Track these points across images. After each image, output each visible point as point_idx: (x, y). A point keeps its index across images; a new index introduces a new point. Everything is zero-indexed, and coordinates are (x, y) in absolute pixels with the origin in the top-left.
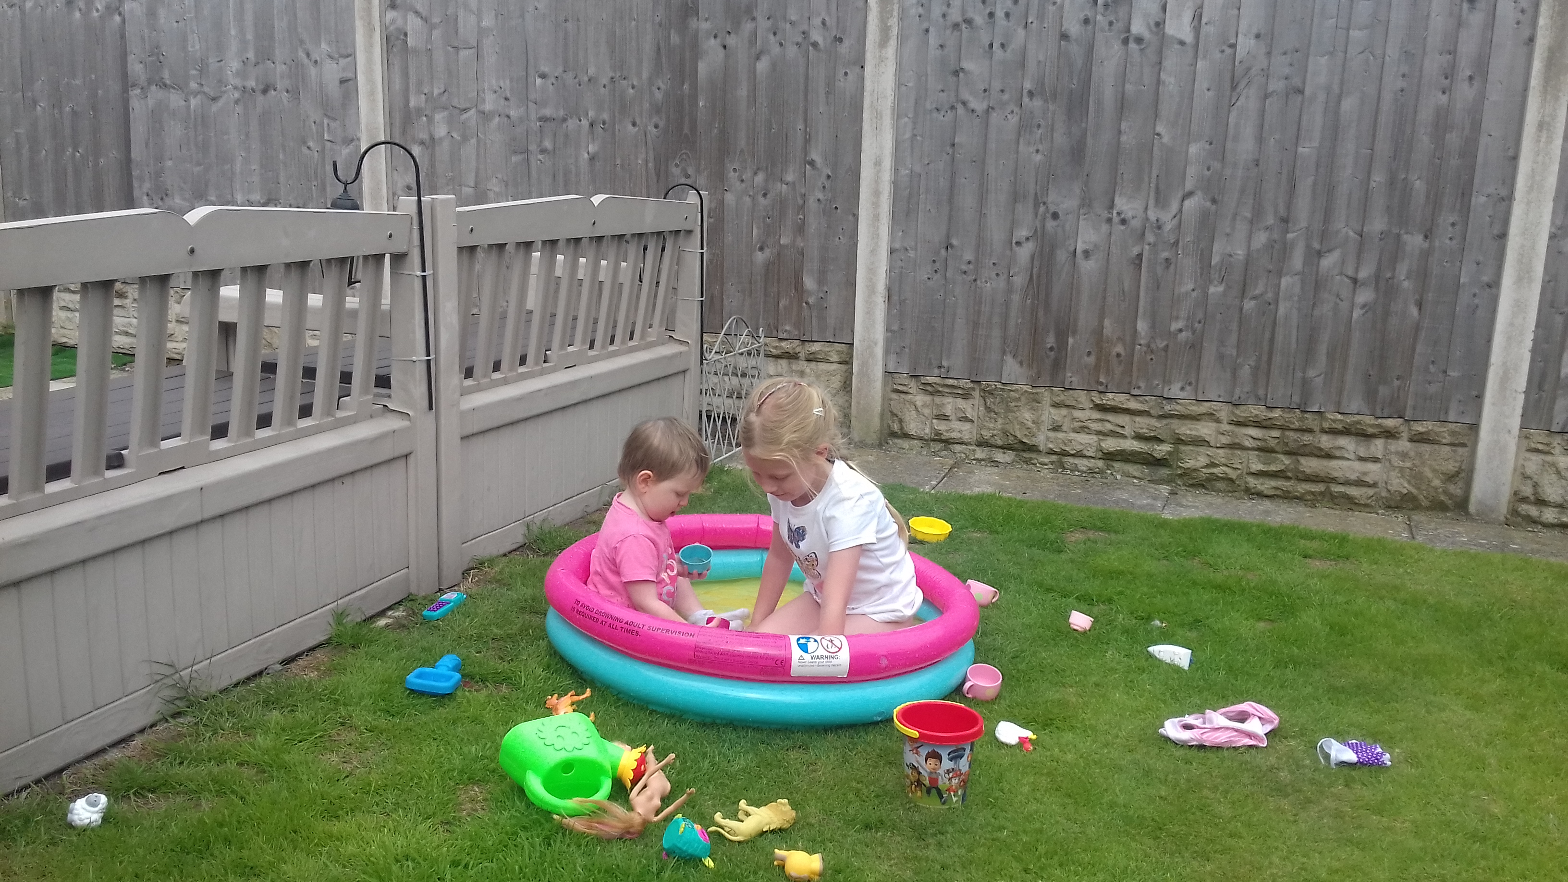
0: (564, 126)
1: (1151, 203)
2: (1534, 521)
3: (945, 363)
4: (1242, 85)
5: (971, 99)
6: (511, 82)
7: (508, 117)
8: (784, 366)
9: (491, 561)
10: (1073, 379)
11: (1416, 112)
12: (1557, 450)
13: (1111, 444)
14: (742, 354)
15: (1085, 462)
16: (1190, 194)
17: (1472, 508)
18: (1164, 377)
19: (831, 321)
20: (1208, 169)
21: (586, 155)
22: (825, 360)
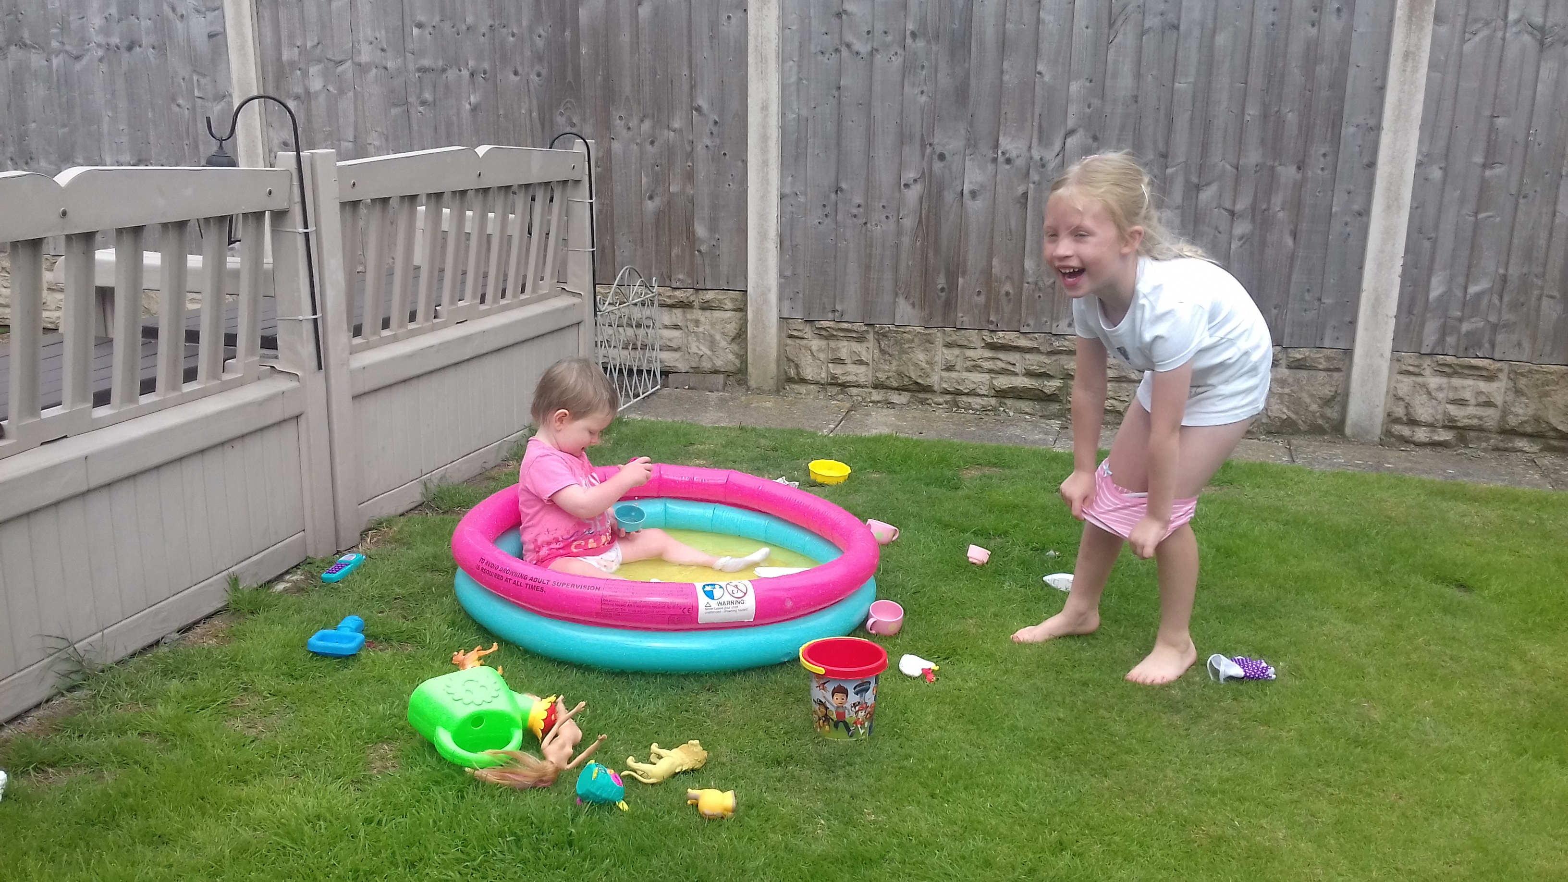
0: (444, 76)
1: (1035, 141)
2: (1406, 441)
3: (838, 307)
4: (1119, 22)
5: (855, 41)
6: (387, 32)
7: (386, 68)
8: (678, 315)
9: (389, 522)
10: (964, 319)
11: (1286, 45)
12: (1428, 372)
13: (1003, 382)
14: (636, 304)
15: (978, 400)
16: (1071, 133)
17: (1348, 431)
18: (1052, 314)
19: (724, 269)
20: (1089, 107)
21: (468, 106)
22: (720, 308)
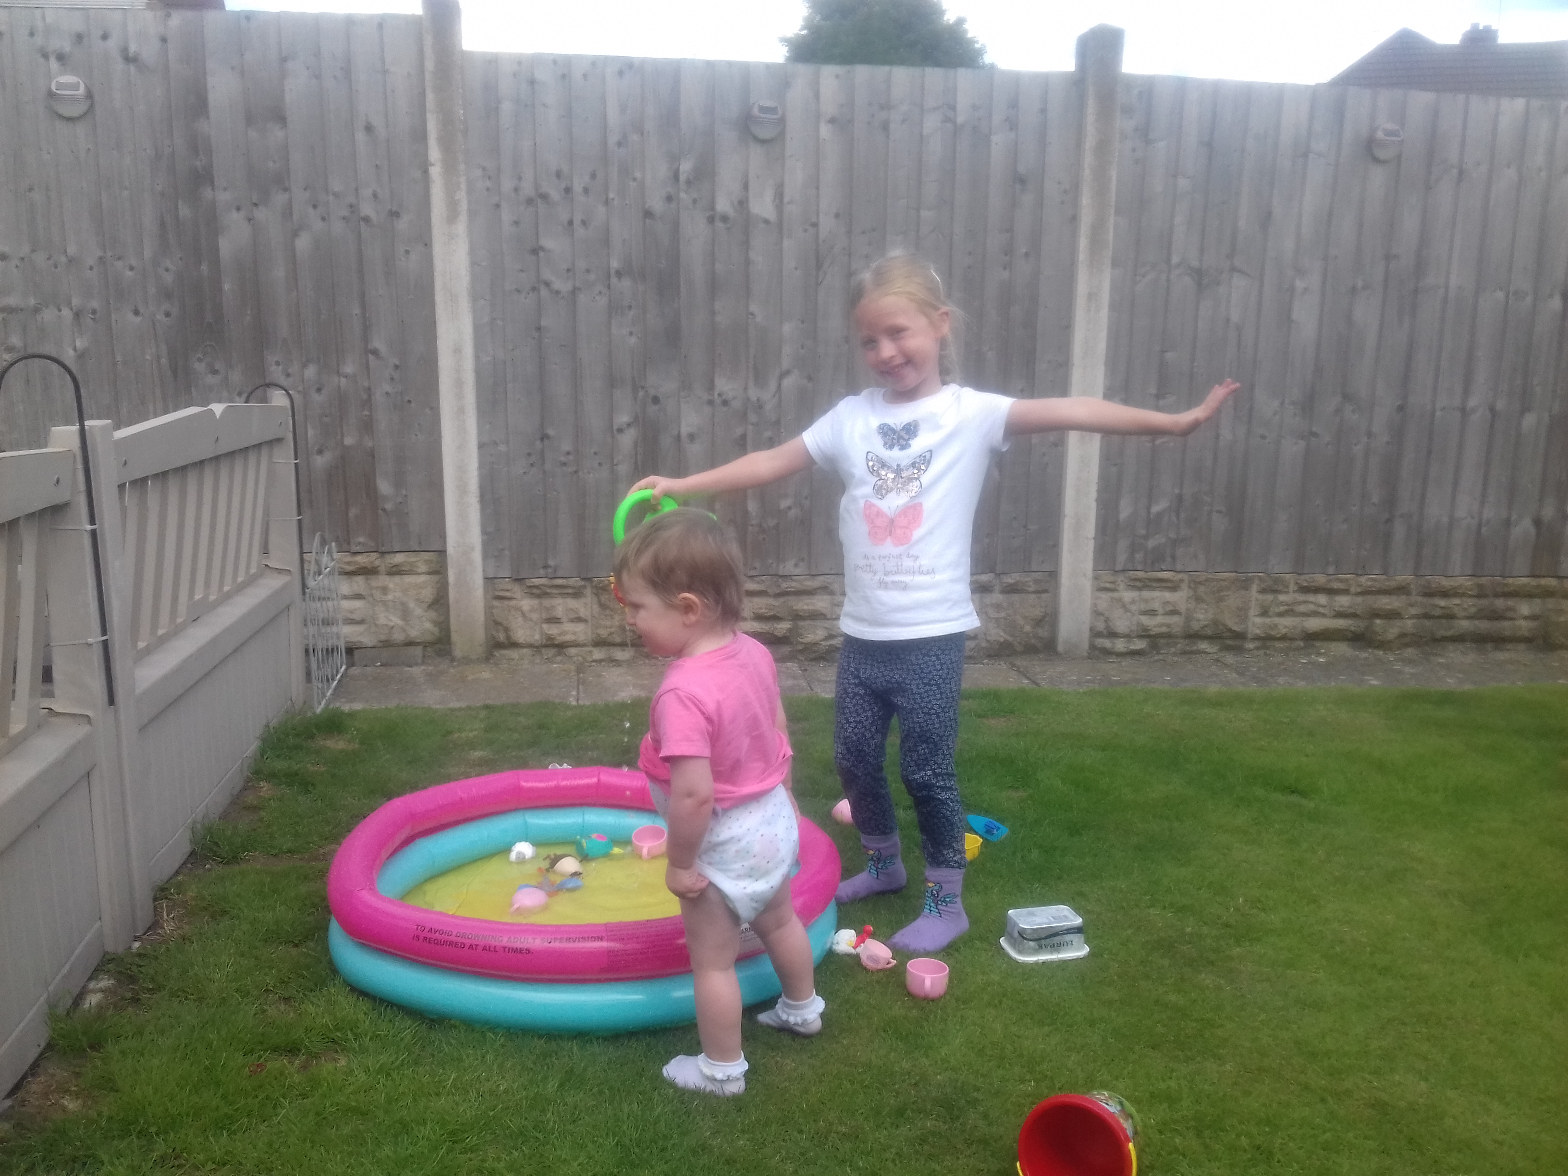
0: (38, 317)
1: (751, 382)
2: (1107, 652)
3: (551, 563)
4: (827, 263)
5: (554, 279)
8: (360, 583)
11: (983, 287)
16: (787, 373)
17: (1060, 648)
18: (778, 555)
19: (415, 528)
21: (71, 352)
22: (410, 572)
